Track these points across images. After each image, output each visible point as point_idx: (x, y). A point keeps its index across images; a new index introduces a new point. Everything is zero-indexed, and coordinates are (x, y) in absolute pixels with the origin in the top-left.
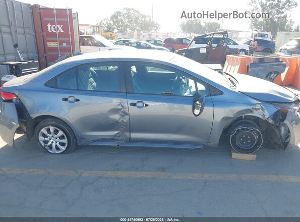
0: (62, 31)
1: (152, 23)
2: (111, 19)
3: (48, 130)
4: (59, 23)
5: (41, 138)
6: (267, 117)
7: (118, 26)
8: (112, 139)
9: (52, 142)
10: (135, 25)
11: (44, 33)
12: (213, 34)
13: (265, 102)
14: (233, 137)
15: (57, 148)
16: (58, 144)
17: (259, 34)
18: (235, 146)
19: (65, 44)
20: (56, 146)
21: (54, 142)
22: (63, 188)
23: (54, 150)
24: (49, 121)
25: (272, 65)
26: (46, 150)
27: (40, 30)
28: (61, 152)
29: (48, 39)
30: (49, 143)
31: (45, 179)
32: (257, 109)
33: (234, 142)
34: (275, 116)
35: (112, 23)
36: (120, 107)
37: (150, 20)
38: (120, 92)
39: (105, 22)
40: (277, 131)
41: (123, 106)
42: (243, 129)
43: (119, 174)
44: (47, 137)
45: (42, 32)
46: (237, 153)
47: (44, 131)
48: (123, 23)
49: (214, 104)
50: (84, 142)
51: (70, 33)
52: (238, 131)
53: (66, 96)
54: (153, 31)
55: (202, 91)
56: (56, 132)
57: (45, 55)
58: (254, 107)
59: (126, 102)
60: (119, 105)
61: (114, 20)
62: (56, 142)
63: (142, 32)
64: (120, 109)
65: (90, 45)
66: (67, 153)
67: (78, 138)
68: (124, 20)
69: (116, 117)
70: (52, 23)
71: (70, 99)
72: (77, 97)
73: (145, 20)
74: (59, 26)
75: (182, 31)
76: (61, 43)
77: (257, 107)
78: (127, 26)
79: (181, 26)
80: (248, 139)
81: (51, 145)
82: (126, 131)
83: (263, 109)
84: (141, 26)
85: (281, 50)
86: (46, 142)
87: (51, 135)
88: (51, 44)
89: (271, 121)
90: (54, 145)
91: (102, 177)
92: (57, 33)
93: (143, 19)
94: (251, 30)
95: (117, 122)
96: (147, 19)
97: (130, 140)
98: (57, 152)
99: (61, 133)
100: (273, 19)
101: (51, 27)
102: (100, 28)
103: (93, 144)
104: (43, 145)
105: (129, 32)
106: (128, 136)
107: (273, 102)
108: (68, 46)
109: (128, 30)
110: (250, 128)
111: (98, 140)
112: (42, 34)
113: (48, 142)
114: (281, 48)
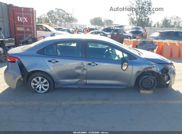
0: (27, 21)
1: (73, 18)
2: (47, 15)
3: (38, 79)
4: (25, 16)
5: (33, 84)
6: (158, 71)
7: (52, 19)
8: (76, 84)
9: (39, 86)
10: (62, 19)
11: (15, 22)
12: (115, 27)
13: (157, 63)
14: (141, 82)
15: (42, 90)
16: (43, 87)
17: (136, 28)
18: (142, 86)
19: (28, 29)
20: (42, 88)
21: (41, 86)
22: (53, 111)
23: (40, 91)
24: (38, 74)
25: (150, 45)
26: (35, 91)
27: (13, 20)
28: (44, 92)
29: (17, 25)
30: (38, 87)
31: (40, 107)
32: (154, 67)
33: (141, 84)
34: (162, 71)
35: (48, 17)
36: (82, 66)
37: (71, 16)
38: (82, 57)
39: (43, 16)
40: (163, 78)
41: (83, 65)
42: (146, 78)
43: (83, 102)
44: (36, 83)
45: (14, 21)
46: (143, 90)
47: (35, 79)
48: (55, 18)
49: (132, 64)
50: (59, 86)
51: (32, 23)
52: (144, 78)
53: (50, 59)
54: (73, 23)
55: (126, 57)
56: (42, 80)
57: (15, 35)
58: (152, 66)
59: (85, 63)
60: (81, 64)
61: (49, 15)
62: (42, 86)
63: (66, 23)
64: (82, 67)
65: (40, 30)
66: (48, 93)
67: (55, 84)
68: (55, 16)
69: (79, 71)
70: (21, 16)
71: (53, 61)
72: (57, 60)
73: (68, 16)
74: (25, 18)
75: (91, 24)
76: (26, 28)
77: (154, 66)
78: (57, 20)
79: (90, 21)
80: (148, 83)
81: (39, 88)
82: (84, 79)
83: (156, 67)
84: (66, 20)
85: (151, 37)
86: (35, 86)
87: (39, 82)
88: (19, 29)
89: (160, 73)
90: (40, 88)
91: (74, 104)
92: (24, 22)
93: (67, 16)
94: (130, 25)
95: (80, 74)
96: (70, 16)
97: (86, 84)
98: (42, 92)
99: (45, 81)
100: (142, 20)
101: (19, 18)
102: (42, 20)
103: (64, 87)
104: (33, 88)
105: (58, 23)
106: (85, 82)
107: (161, 63)
108: (30, 30)
109: (58, 21)
110: (150, 77)
111: (67, 85)
112: (14, 22)
113: (36, 86)
114: (150, 36)
